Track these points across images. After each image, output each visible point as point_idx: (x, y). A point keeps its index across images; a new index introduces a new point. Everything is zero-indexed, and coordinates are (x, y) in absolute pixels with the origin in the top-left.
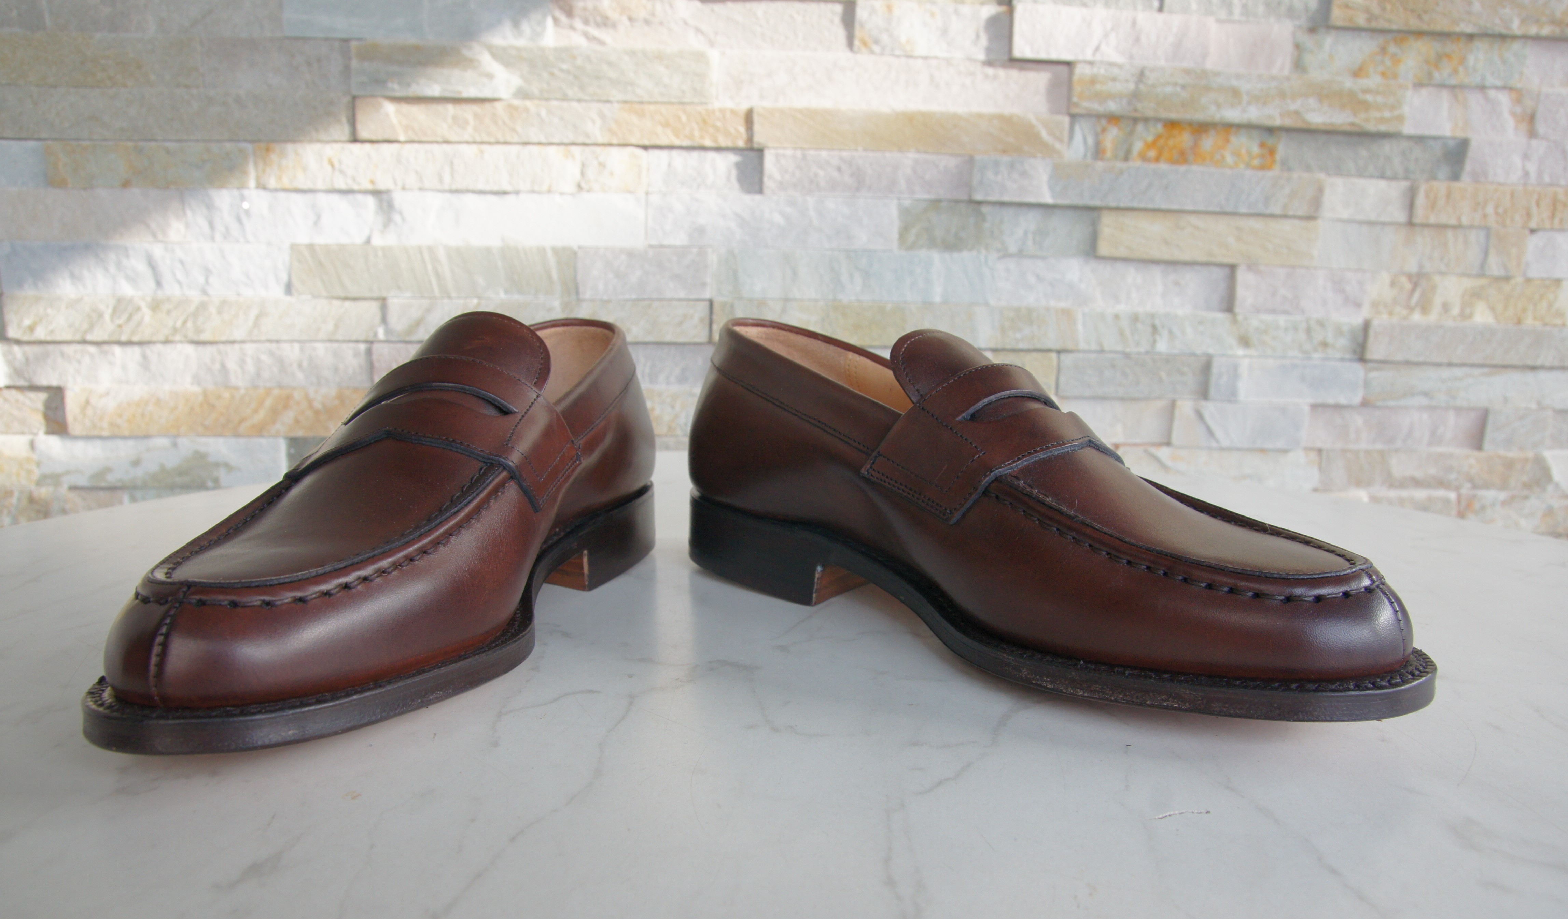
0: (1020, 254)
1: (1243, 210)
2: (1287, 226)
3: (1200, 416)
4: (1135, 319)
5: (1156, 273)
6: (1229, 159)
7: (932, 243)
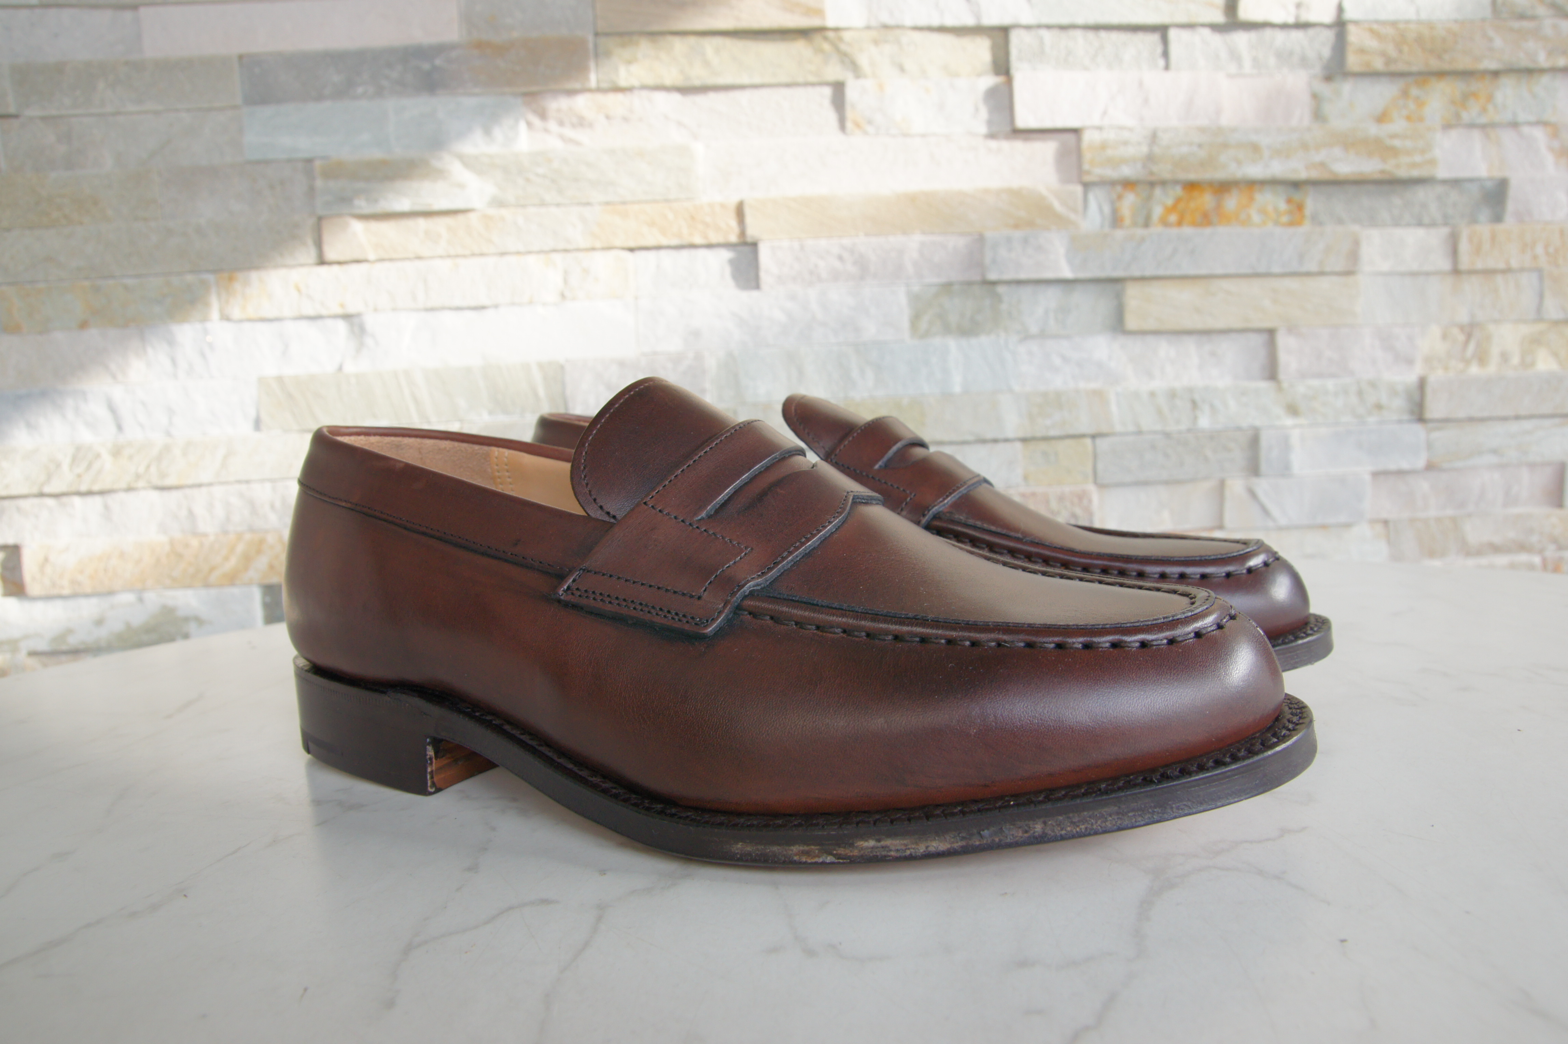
0: (1043, 335)
1: (1276, 269)
2: (1324, 283)
3: (1252, 494)
4: (1172, 395)
5: (1190, 345)
6: (1256, 218)
7: (947, 330)
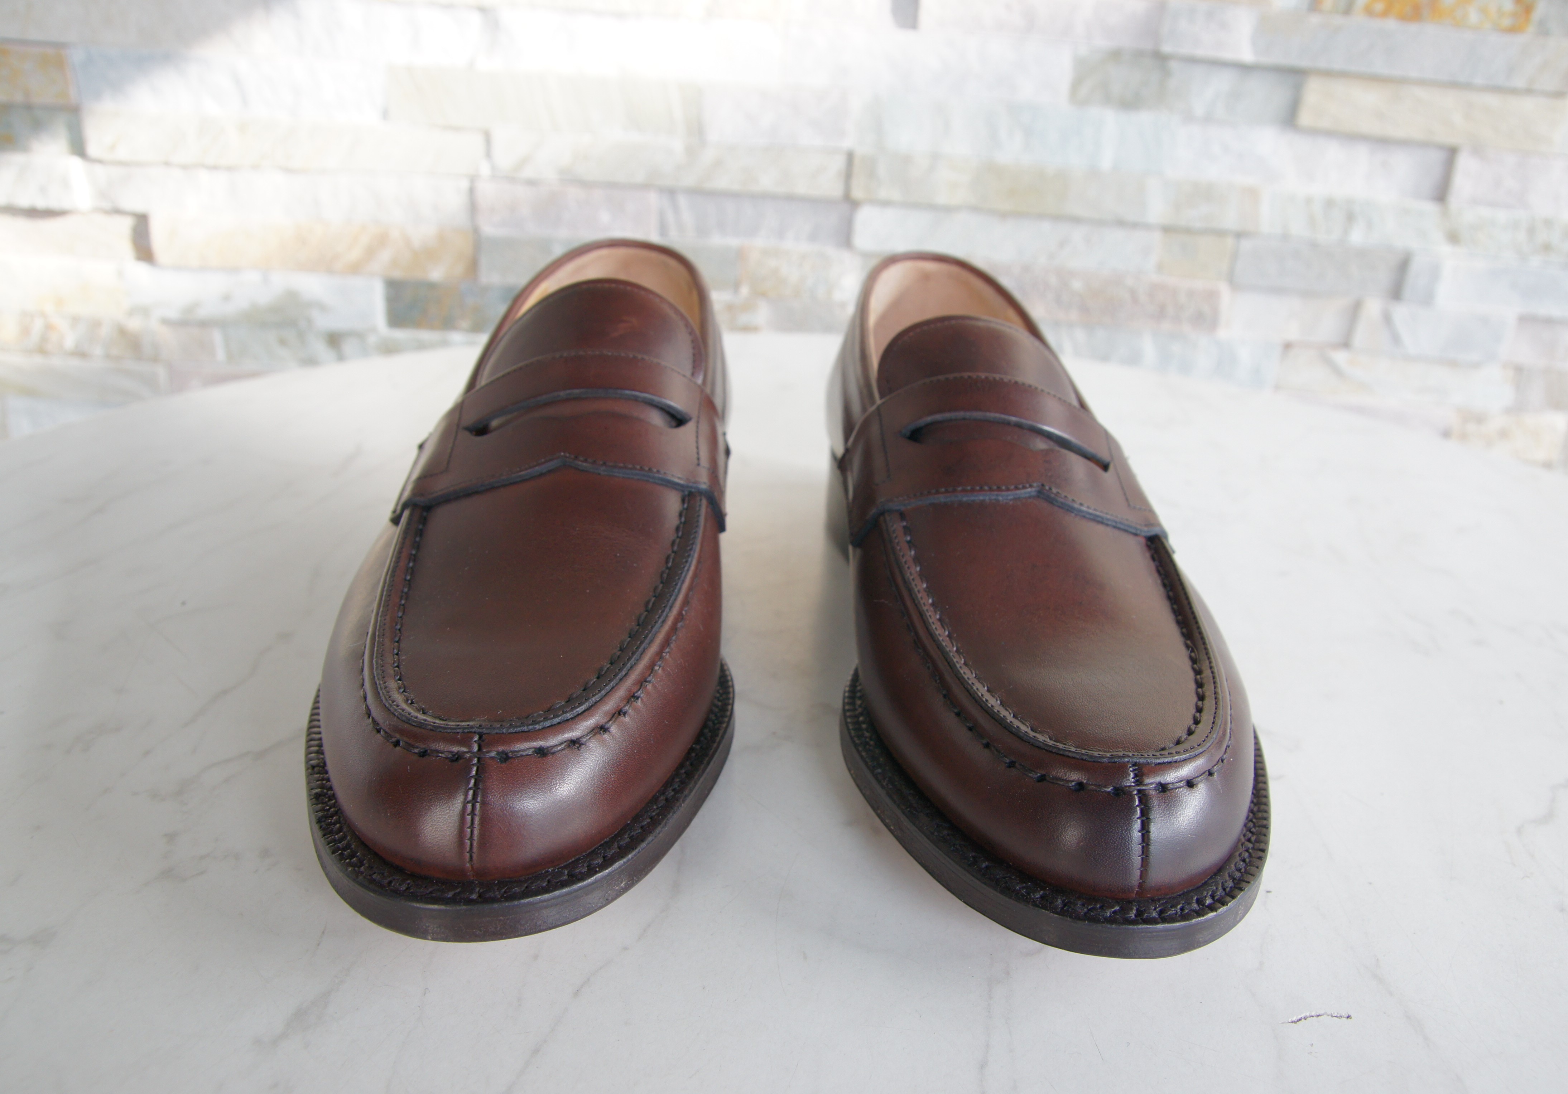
0: (1208, 119)
1: (1479, 81)
2: (1528, 105)
3: (1387, 319)
4: (1330, 203)
5: (1362, 152)
6: (1473, 17)
7: (1108, 100)
